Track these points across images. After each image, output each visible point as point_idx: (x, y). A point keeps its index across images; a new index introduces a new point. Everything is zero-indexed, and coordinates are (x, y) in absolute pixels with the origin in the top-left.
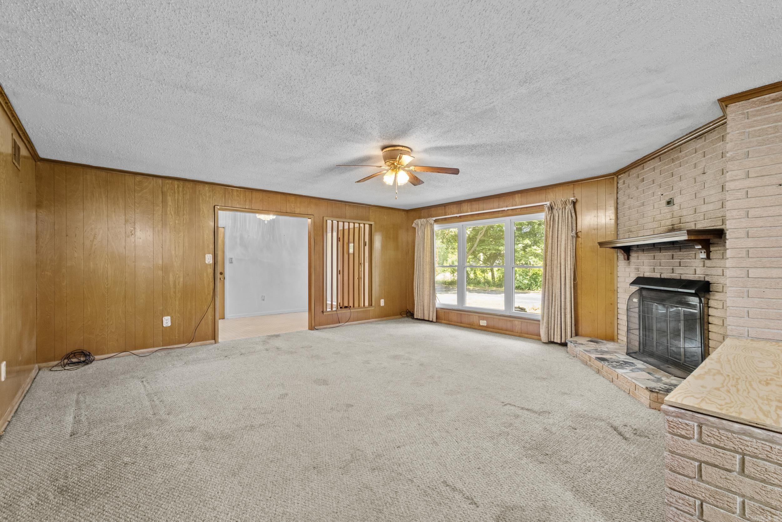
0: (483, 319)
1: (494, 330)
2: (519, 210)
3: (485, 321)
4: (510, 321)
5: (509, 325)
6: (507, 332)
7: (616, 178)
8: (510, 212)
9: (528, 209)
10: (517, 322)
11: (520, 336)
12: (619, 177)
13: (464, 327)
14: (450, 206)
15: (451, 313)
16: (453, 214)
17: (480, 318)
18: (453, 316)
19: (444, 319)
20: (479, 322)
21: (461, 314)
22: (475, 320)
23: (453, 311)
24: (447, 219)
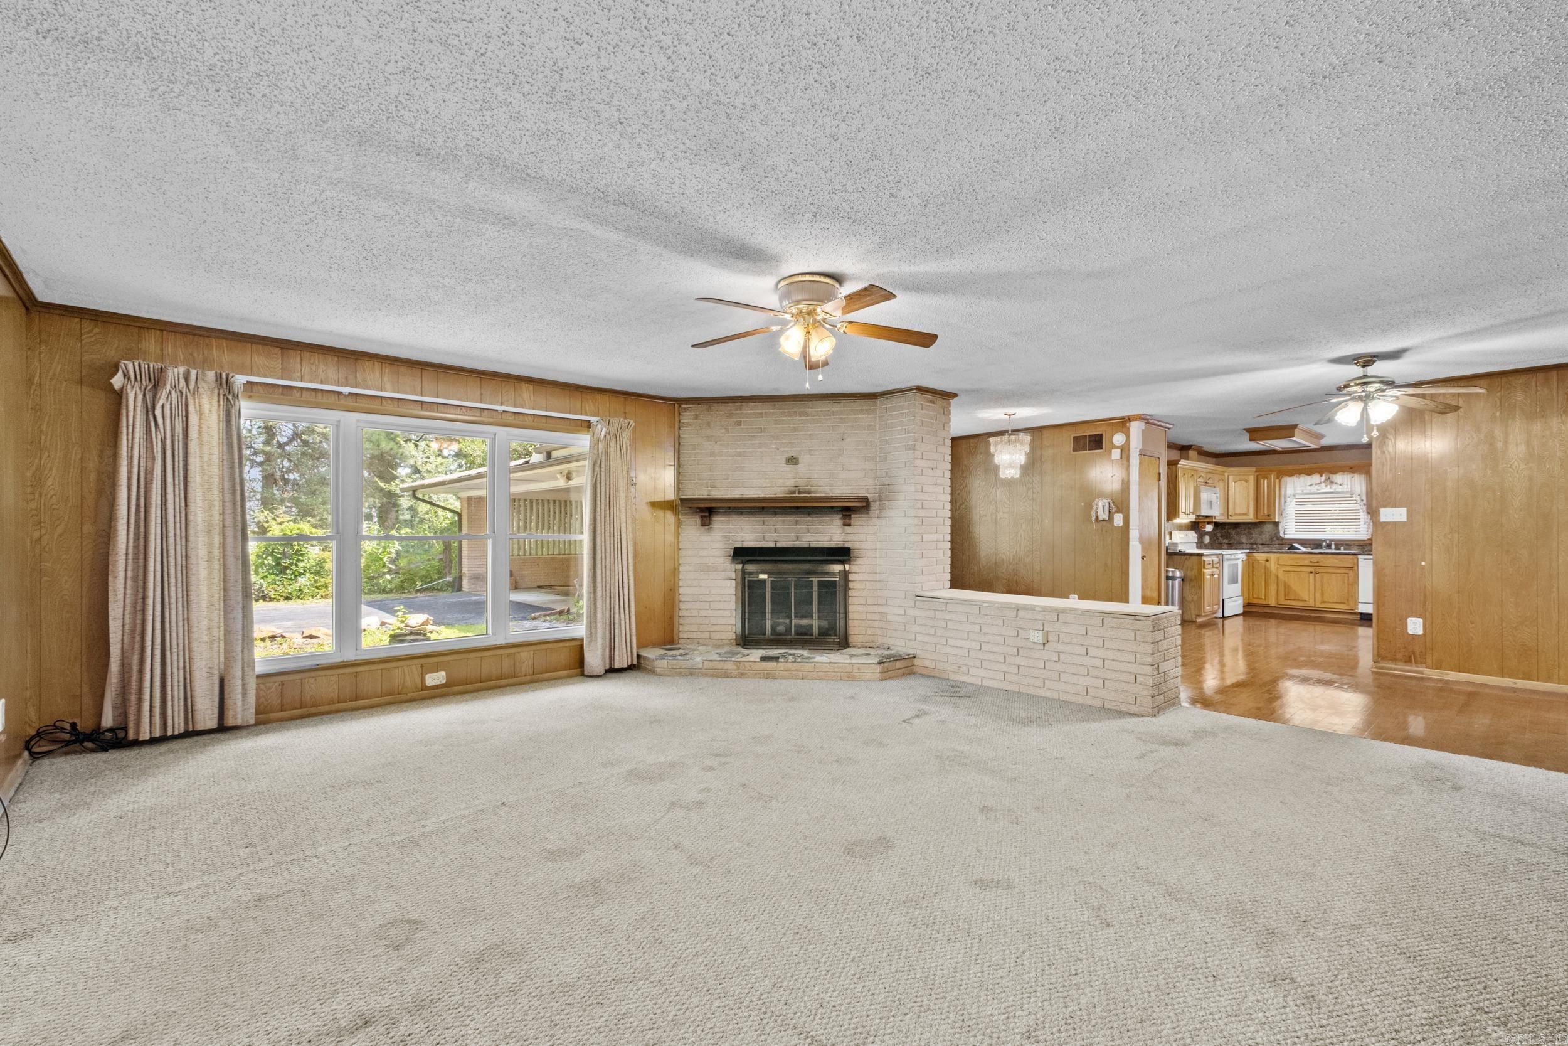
0: (436, 669)
1: (468, 687)
2: (530, 417)
3: (443, 673)
4: (508, 655)
5: (506, 665)
6: (503, 682)
7: (676, 406)
8: (510, 418)
9: (549, 421)
10: (524, 655)
11: (532, 682)
12: (683, 406)
13: (372, 707)
14: (307, 354)
15: (312, 681)
16: (322, 382)
17: (425, 670)
18: (324, 687)
19: (279, 707)
20: (423, 680)
21: (356, 674)
22: (408, 678)
23: (323, 673)
24: (295, 391)
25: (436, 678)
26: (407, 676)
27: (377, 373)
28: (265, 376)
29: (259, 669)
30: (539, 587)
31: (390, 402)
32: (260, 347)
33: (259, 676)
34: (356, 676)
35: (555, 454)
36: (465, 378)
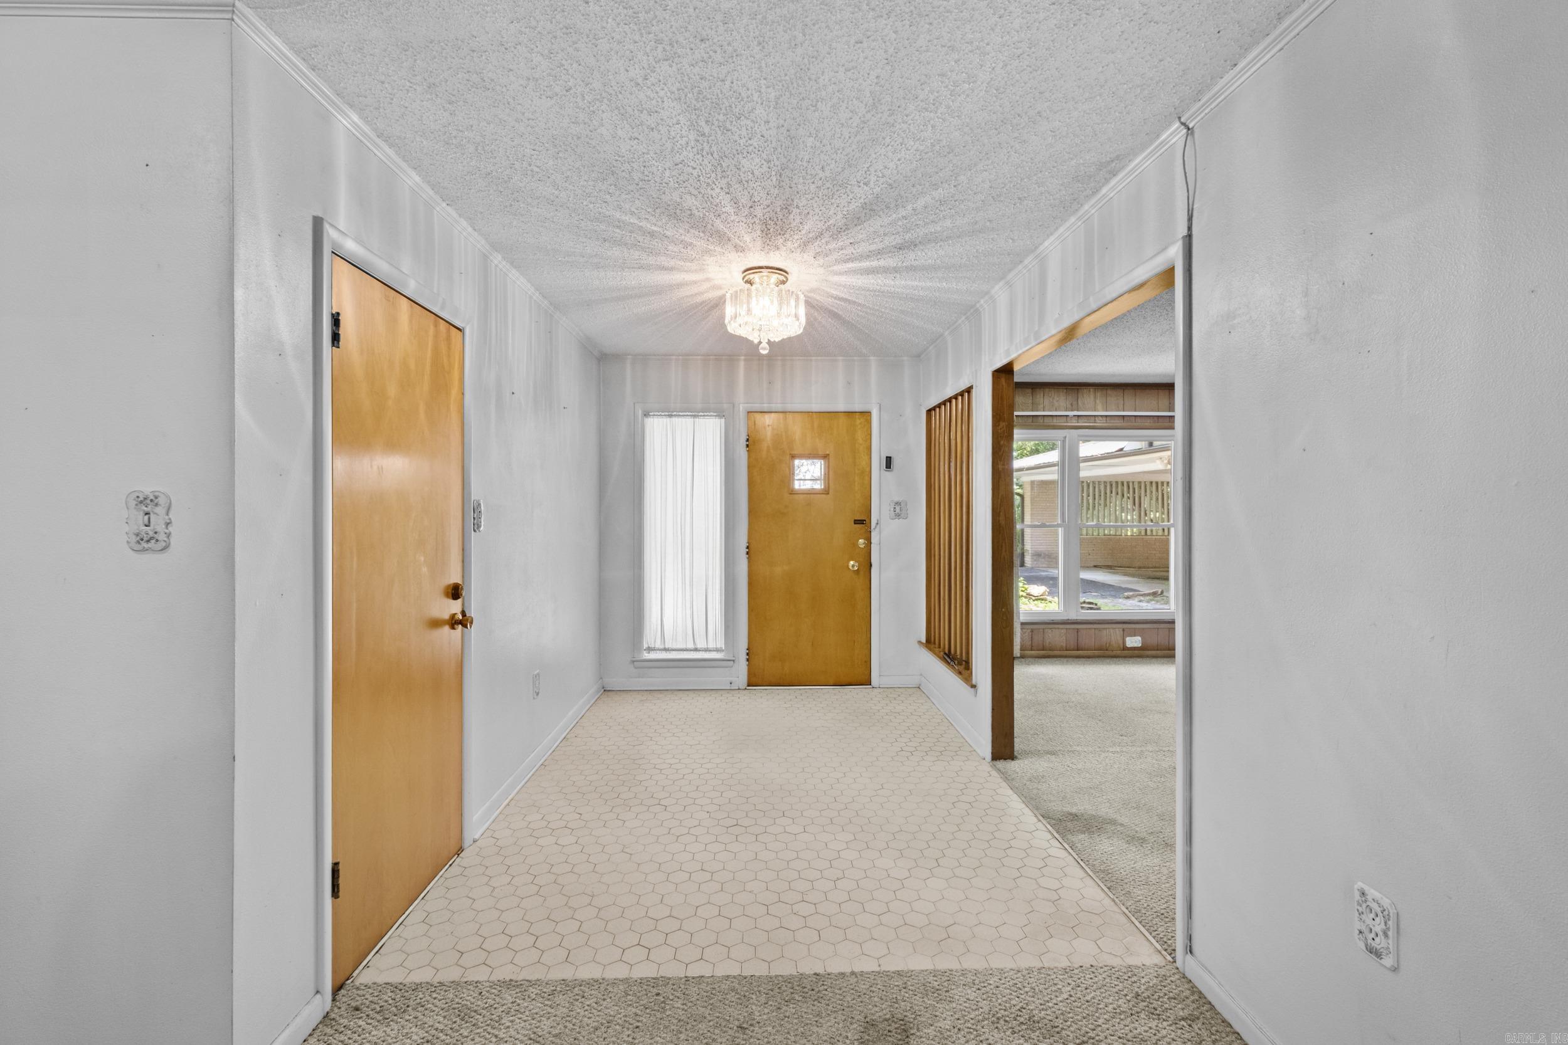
0: (1134, 634)
1: (1159, 653)
3: (1139, 638)
13: (1089, 657)
14: (1047, 390)
15: (1050, 631)
16: (1056, 410)
17: (1126, 633)
18: (1056, 637)
19: (1030, 647)
20: (1124, 642)
21: (1078, 630)
22: (1113, 638)
23: (1057, 626)
24: (1040, 418)
25: (1134, 642)
26: (1113, 636)
27: (1092, 397)
28: (1023, 411)
29: (1023, 618)
30: (1095, 566)
31: (1100, 418)
32: (1020, 389)
33: (1022, 624)
34: (1077, 632)
35: (1156, 443)
36: (1168, 391)
